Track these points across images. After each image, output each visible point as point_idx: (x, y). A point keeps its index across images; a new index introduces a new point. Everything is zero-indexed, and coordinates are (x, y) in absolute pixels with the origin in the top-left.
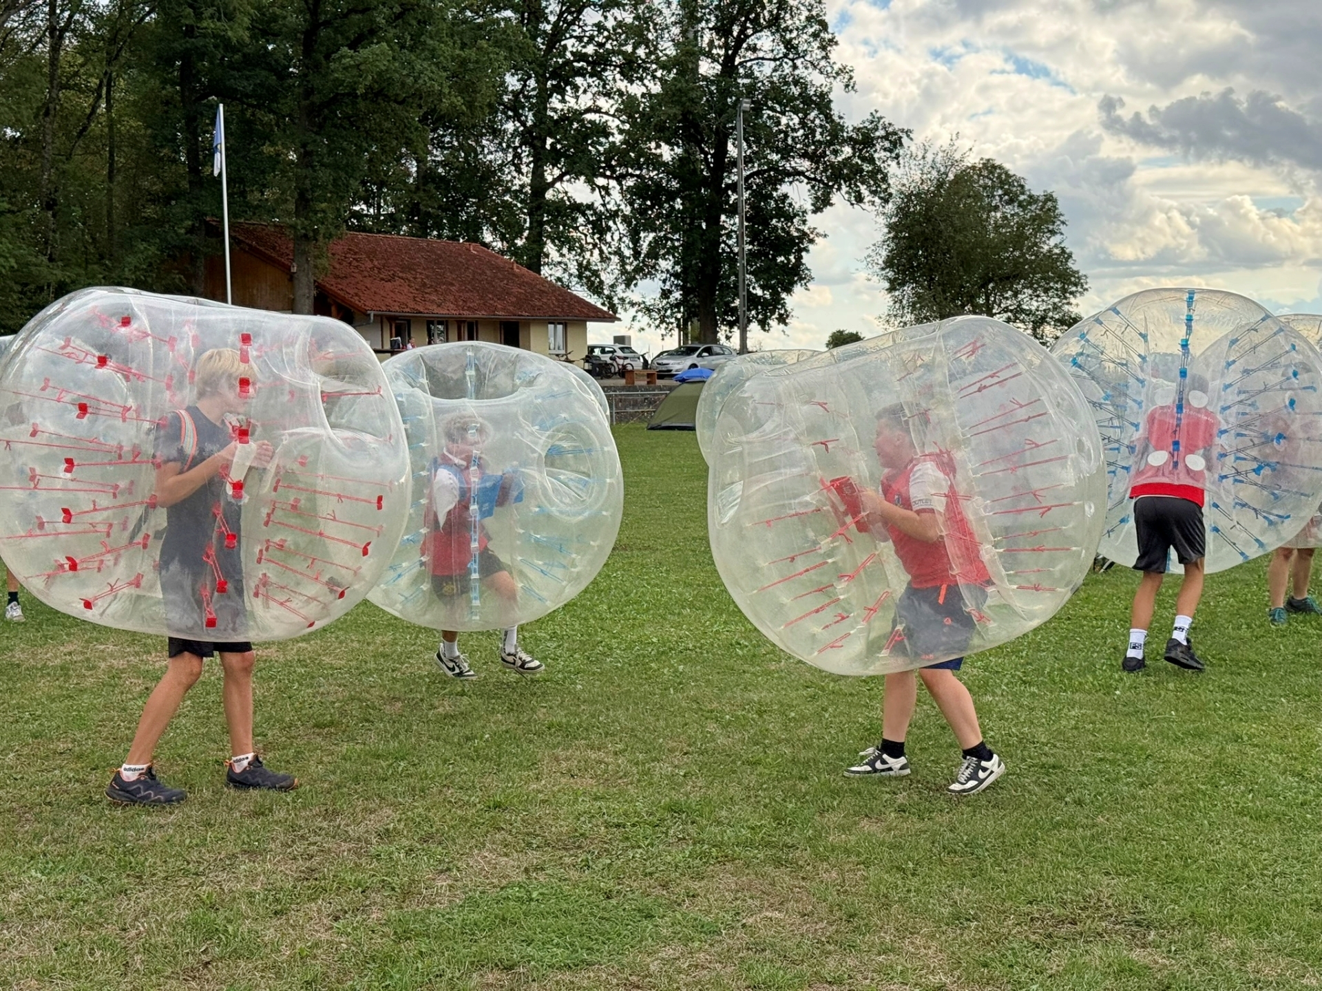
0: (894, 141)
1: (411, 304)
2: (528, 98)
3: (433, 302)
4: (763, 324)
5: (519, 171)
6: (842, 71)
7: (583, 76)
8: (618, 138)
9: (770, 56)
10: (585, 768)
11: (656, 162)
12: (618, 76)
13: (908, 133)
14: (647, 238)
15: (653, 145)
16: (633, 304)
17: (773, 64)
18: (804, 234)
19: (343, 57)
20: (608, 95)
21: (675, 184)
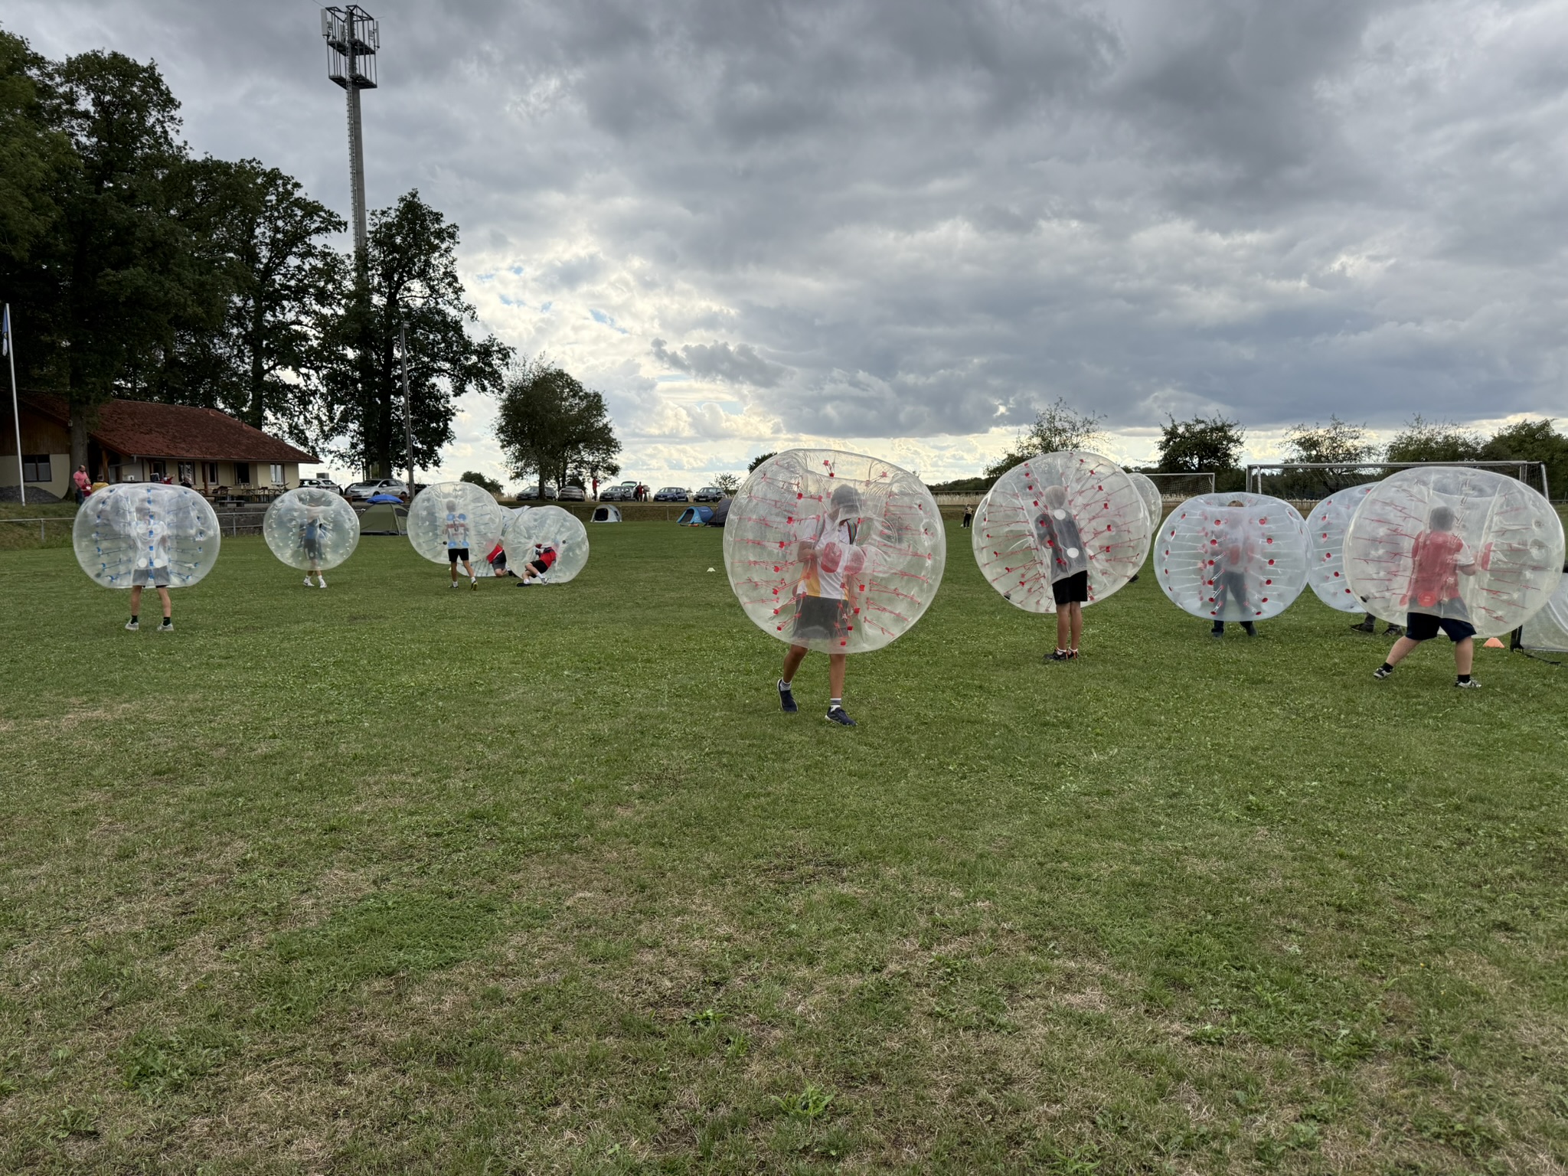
0: (505, 354)
1: (166, 450)
2: (248, 312)
3: (183, 448)
4: (424, 467)
5: (243, 361)
6: (468, 308)
7: (289, 300)
8: (315, 343)
9: (420, 295)
10: (394, 789)
11: (343, 359)
12: (313, 302)
13: (513, 349)
14: (338, 409)
15: (340, 348)
16: (331, 452)
17: (422, 301)
18: (448, 409)
19: (107, 275)
20: (307, 313)
21: (357, 374)
